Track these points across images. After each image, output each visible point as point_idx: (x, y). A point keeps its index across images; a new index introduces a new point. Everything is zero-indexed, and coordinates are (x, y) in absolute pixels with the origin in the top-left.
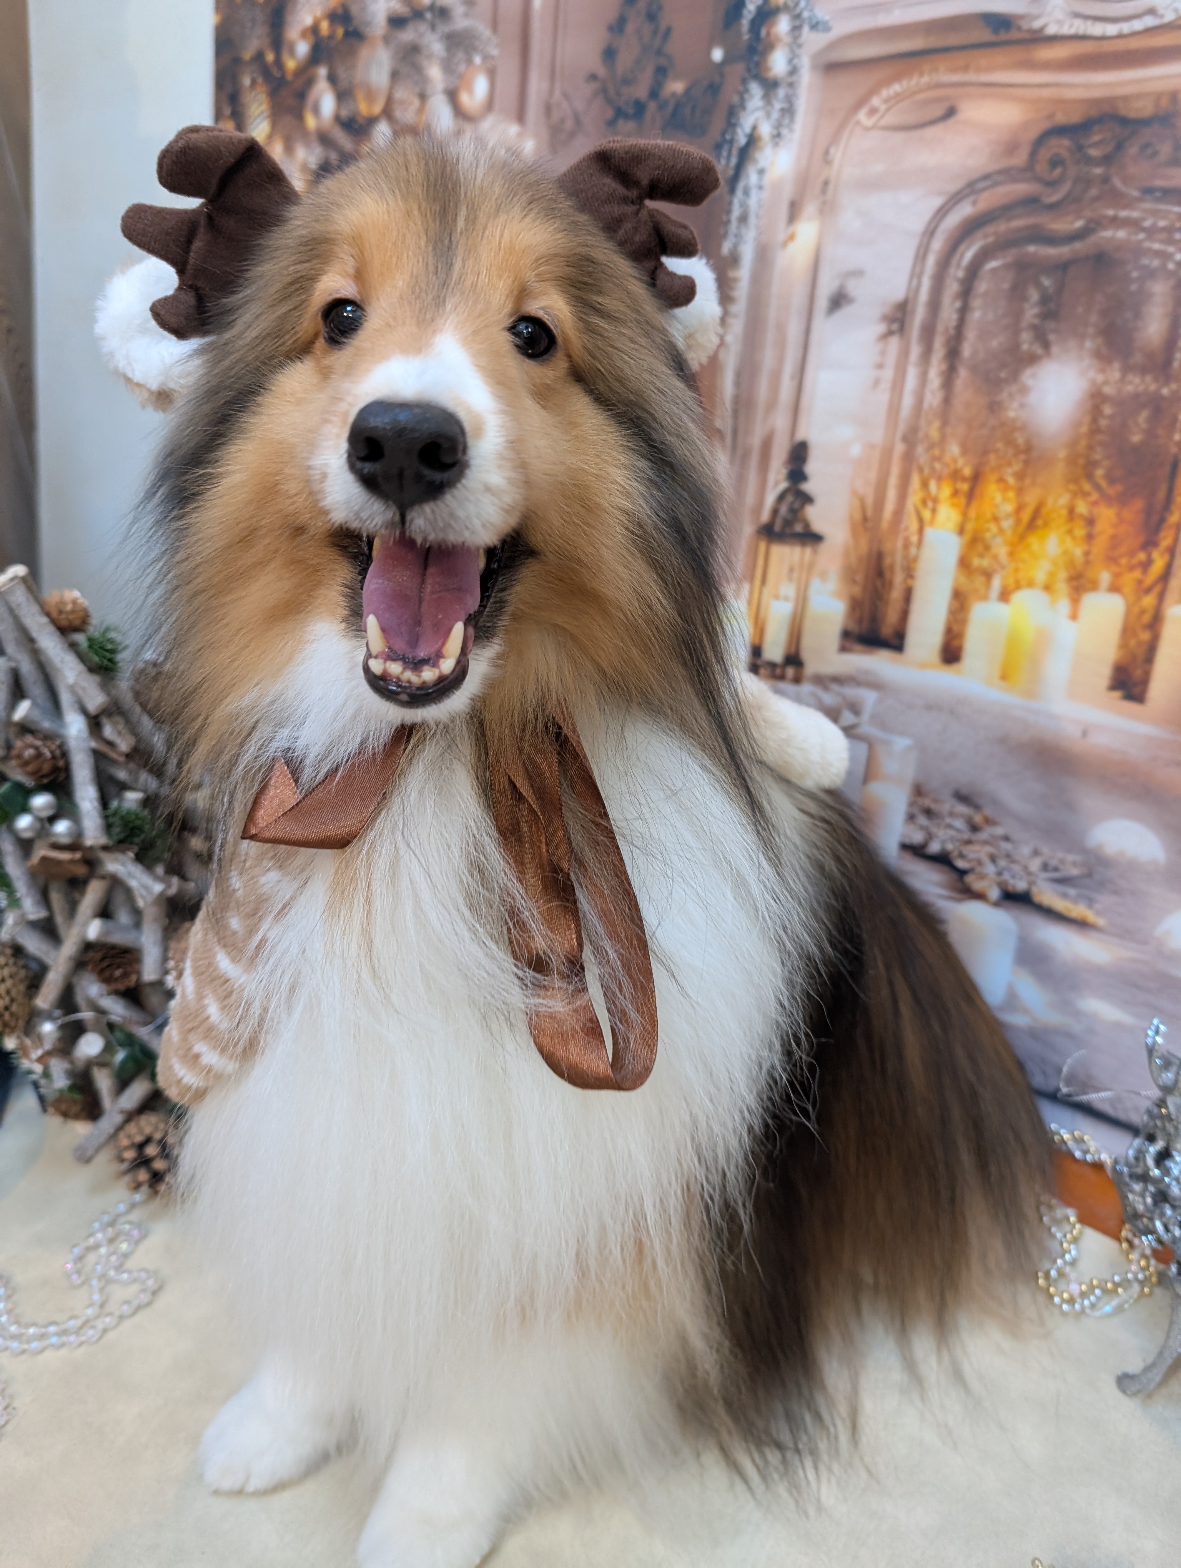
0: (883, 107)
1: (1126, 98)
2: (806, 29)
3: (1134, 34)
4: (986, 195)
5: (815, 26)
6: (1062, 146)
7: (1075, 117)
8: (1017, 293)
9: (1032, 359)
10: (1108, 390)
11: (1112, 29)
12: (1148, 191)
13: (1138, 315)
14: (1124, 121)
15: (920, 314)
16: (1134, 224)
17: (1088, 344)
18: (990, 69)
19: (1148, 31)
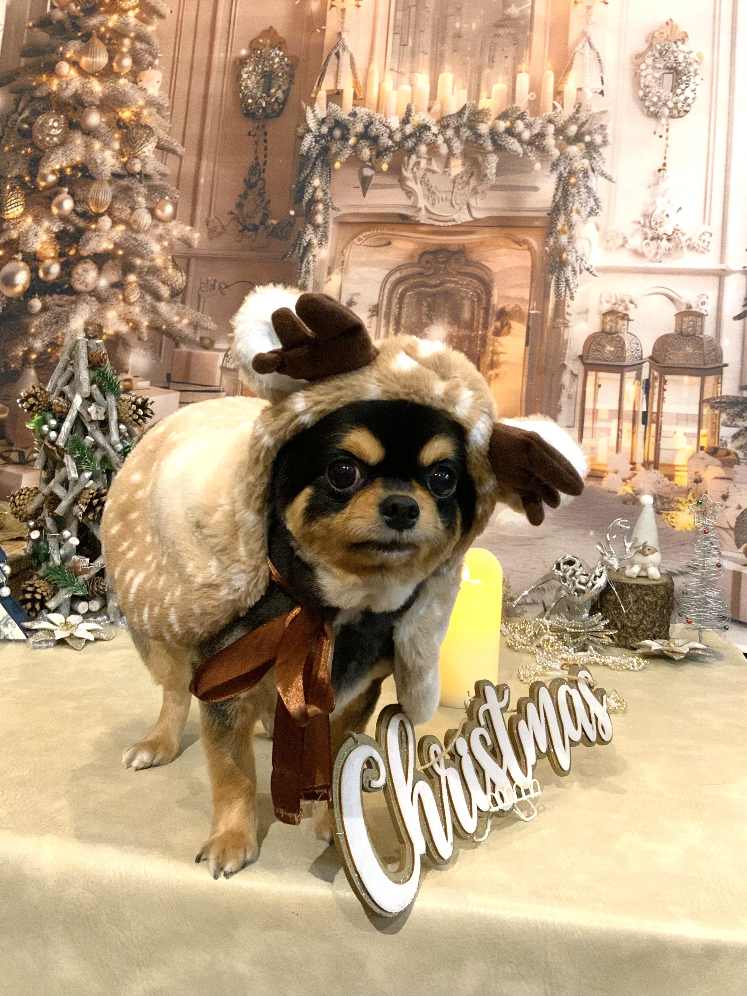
0: (364, 239)
1: (449, 245)
2: (330, 209)
3: (449, 226)
4: (404, 270)
5: (334, 209)
6: (429, 257)
7: (433, 249)
8: (419, 303)
9: (427, 325)
10: (454, 334)
11: (442, 224)
12: (460, 273)
13: (461, 310)
14: (450, 252)
15: (384, 309)
16: (457, 283)
17: (446, 319)
18: (403, 231)
19: (453, 226)
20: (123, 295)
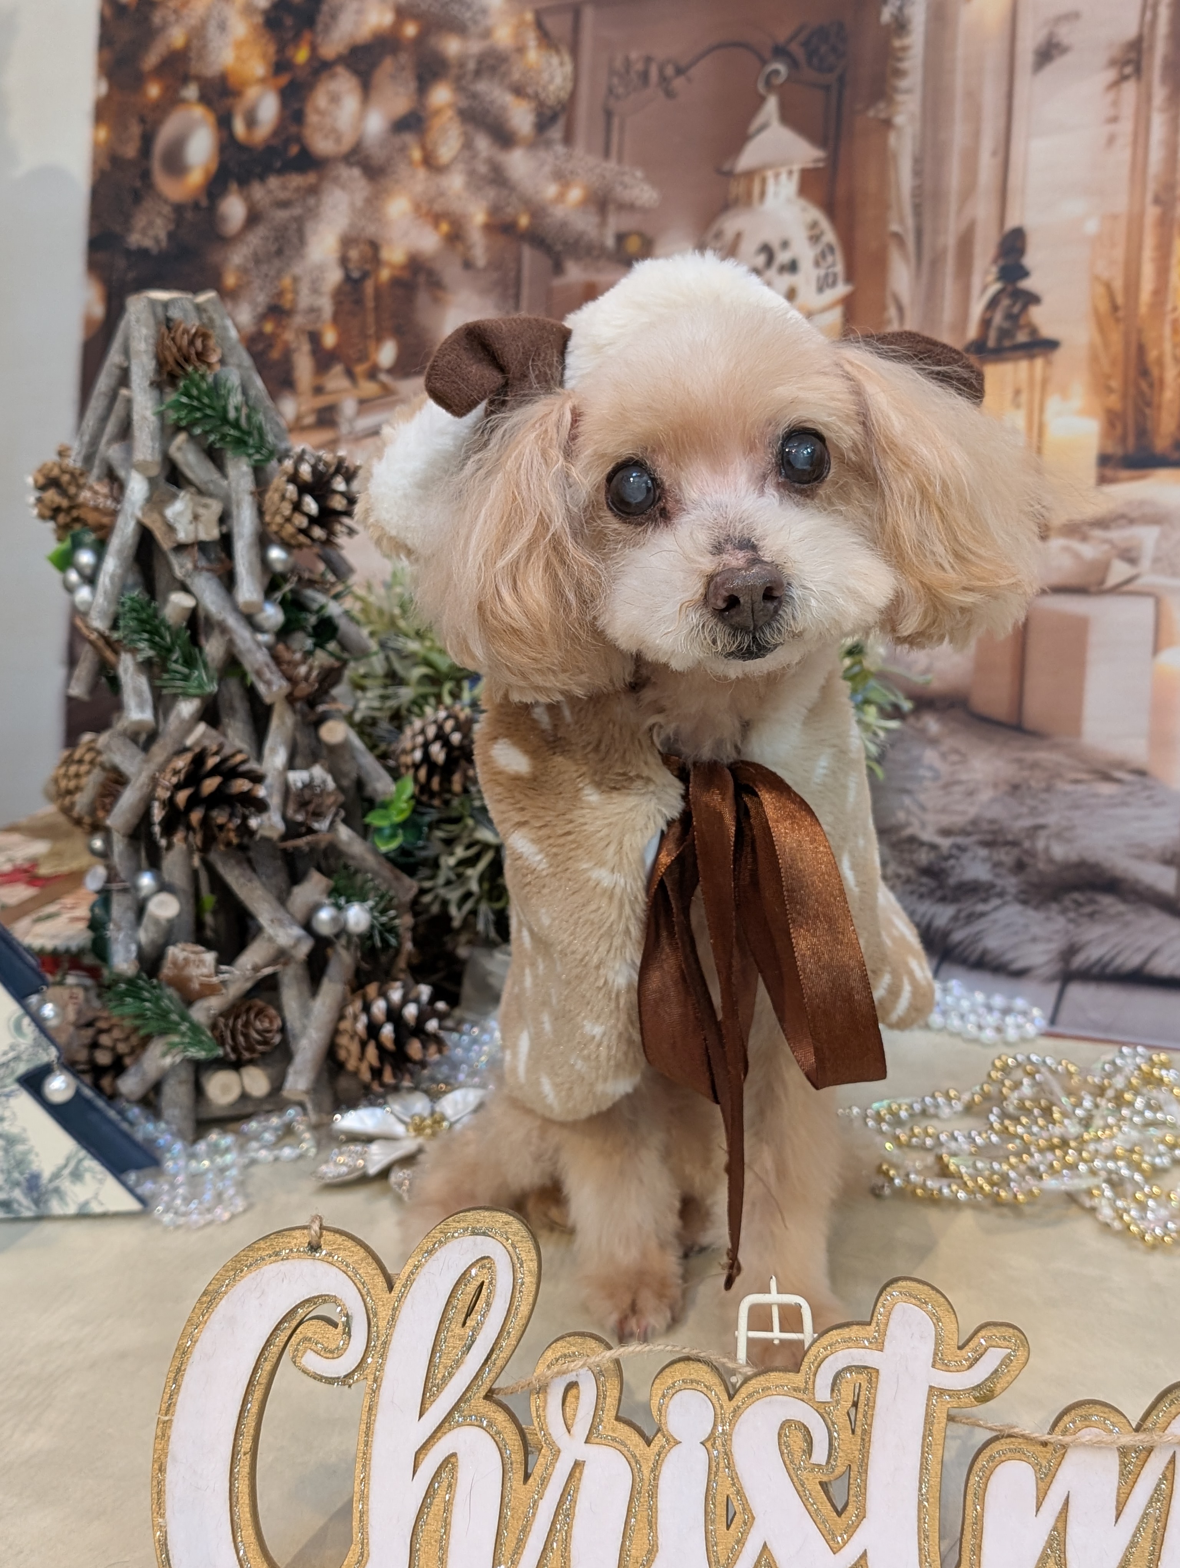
20: (423, 148)
